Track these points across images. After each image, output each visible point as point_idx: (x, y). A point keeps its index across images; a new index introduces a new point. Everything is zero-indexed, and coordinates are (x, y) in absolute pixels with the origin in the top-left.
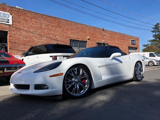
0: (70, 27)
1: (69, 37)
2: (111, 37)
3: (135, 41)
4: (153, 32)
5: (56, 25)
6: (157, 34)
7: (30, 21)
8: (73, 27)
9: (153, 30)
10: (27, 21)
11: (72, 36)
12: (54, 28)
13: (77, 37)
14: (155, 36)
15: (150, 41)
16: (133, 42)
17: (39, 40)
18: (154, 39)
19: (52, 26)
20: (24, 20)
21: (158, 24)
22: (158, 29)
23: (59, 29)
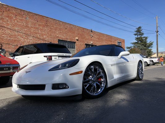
0: (59, 27)
1: (58, 37)
2: (99, 38)
3: (121, 43)
4: (135, 35)
5: (43, 24)
6: (139, 37)
7: (14, 18)
8: (62, 27)
9: (135, 33)
10: (11, 18)
11: (60, 36)
12: (41, 27)
13: (66, 37)
14: (137, 39)
15: (133, 44)
16: (119, 44)
17: (25, 40)
18: (137, 42)
19: (39, 25)
20: (8, 17)
21: (140, 27)
22: (140, 32)
23: (46, 29)
